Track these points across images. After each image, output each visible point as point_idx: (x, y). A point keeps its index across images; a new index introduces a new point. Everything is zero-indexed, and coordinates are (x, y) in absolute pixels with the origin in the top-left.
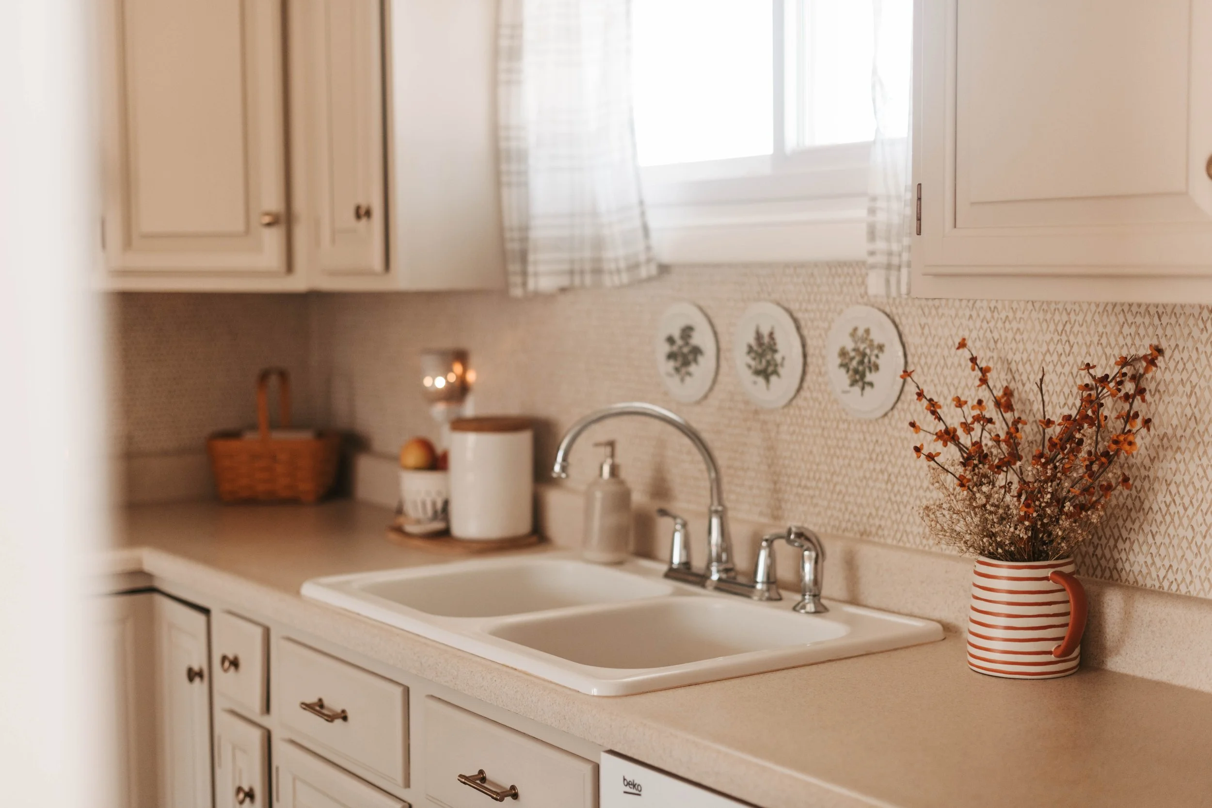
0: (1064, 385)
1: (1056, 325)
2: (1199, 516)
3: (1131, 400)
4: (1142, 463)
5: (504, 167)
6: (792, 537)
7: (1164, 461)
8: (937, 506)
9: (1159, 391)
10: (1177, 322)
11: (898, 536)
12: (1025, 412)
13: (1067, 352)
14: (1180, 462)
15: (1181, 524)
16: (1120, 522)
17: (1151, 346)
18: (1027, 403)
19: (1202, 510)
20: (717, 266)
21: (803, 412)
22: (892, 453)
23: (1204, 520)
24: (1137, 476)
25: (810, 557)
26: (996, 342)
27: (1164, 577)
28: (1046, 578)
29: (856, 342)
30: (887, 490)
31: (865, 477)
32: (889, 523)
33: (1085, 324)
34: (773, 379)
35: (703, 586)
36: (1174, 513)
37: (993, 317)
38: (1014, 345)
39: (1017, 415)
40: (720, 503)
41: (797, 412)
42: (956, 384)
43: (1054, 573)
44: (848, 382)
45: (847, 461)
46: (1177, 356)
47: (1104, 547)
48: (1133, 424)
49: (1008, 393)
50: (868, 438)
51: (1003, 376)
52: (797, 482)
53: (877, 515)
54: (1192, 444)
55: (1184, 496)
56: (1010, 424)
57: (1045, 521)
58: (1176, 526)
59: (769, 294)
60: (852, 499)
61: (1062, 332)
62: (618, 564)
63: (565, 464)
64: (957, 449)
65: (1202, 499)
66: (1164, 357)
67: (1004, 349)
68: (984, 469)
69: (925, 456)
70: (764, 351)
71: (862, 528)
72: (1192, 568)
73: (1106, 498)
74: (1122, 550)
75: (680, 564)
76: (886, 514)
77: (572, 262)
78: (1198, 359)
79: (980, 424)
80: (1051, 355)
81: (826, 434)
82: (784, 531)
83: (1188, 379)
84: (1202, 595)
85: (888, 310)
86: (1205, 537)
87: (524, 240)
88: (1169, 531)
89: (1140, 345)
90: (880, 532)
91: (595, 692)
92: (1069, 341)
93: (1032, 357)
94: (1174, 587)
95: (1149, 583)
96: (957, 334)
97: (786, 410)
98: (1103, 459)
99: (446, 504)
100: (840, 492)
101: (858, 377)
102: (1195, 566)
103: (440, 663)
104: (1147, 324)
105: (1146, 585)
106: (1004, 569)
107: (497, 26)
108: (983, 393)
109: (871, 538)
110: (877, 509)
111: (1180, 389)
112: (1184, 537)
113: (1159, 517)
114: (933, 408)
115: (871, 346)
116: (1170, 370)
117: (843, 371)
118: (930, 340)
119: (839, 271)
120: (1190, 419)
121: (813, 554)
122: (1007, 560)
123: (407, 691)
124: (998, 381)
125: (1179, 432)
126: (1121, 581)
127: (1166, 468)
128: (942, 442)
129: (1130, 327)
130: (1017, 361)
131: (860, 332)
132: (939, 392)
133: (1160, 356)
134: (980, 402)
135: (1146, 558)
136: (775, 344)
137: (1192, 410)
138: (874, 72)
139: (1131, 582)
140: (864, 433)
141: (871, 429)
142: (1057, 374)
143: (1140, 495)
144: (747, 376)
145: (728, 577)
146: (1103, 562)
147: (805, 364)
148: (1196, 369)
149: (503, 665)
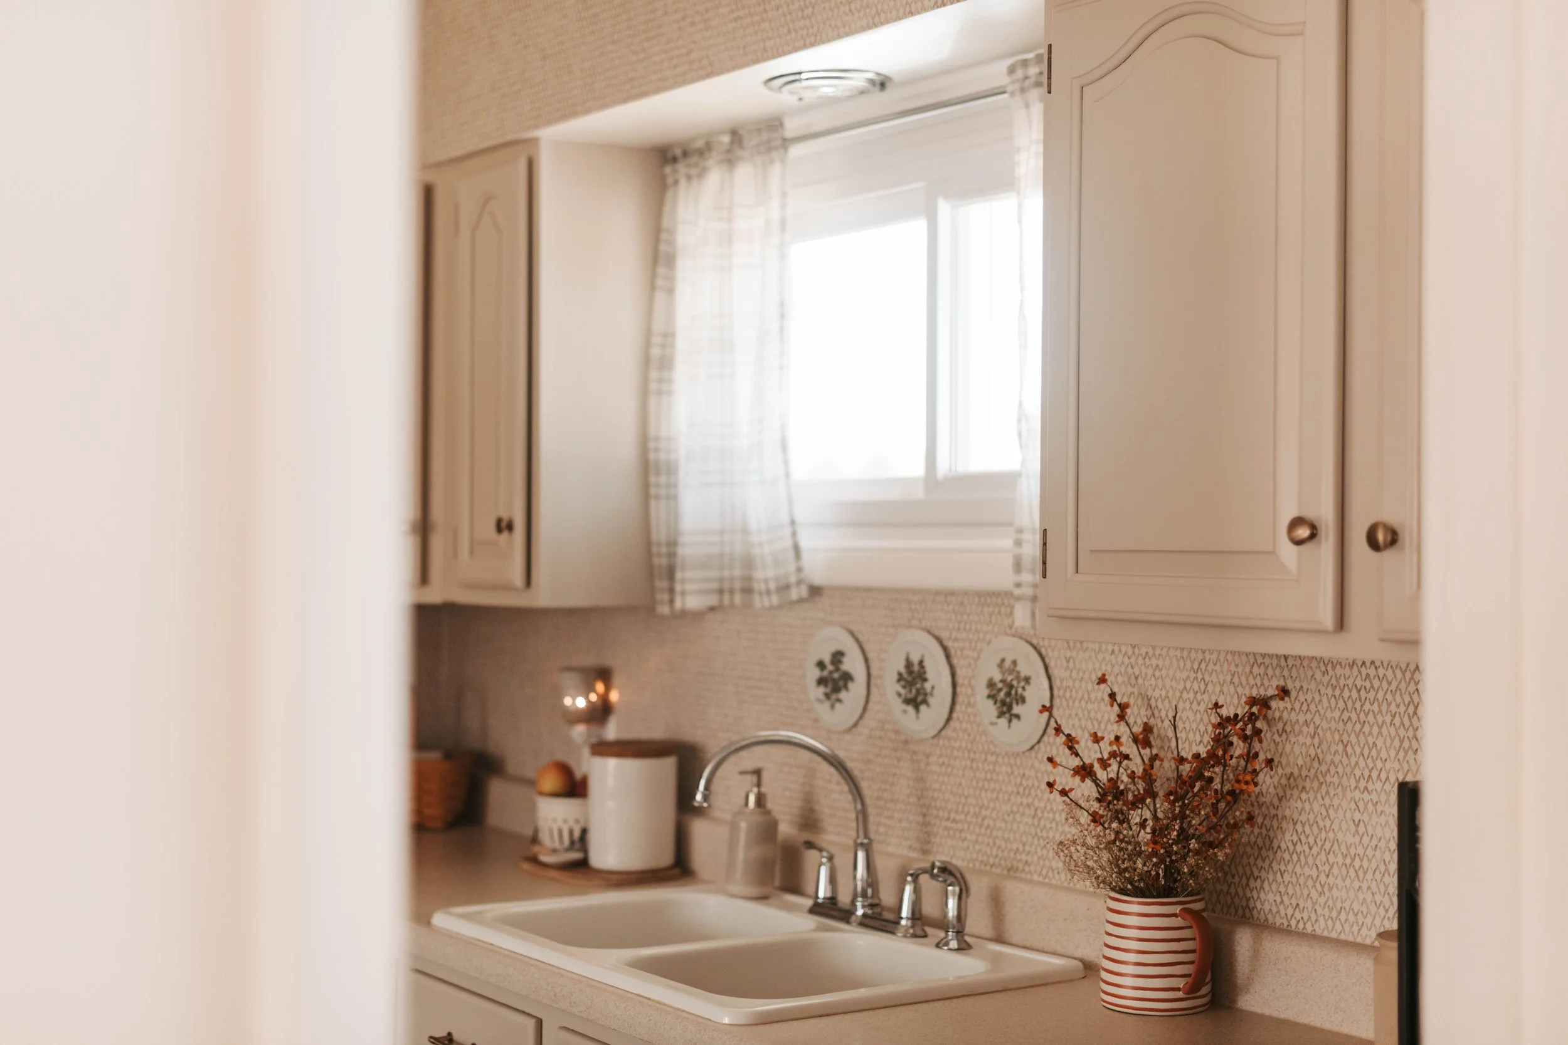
0: (1200, 723)
1: (1192, 663)
2: (1323, 856)
3: (1249, 741)
4: (1271, 801)
5: (652, 479)
6: (935, 871)
7: (1291, 800)
8: (1071, 842)
9: (1286, 732)
10: (1301, 664)
11: (1044, 872)
12: (1164, 749)
13: (1203, 690)
14: (1305, 801)
15: (1307, 863)
16: (1252, 861)
17: (1277, 687)
18: (1166, 739)
19: (1325, 850)
20: (868, 590)
21: (953, 743)
22: (1038, 787)
23: (1327, 859)
24: (1266, 815)
25: (954, 892)
26: (1136, 678)
27: (1292, 916)
28: (1175, 915)
29: (1003, 674)
30: (1033, 825)
31: (1012, 812)
32: (1035, 858)
33: (1218, 664)
34: (923, 708)
35: (848, 922)
36: (1301, 852)
37: (1134, 653)
38: (1153, 682)
39: (1155, 752)
40: (866, 836)
41: (947, 742)
42: (1100, 719)
43: (1181, 910)
44: (995, 713)
45: (995, 795)
46: (1302, 698)
47: (1237, 885)
48: (1253, 764)
49: (1147, 729)
50: (1016, 773)
51: (1143, 712)
52: (946, 815)
53: (1024, 850)
54: (1316, 784)
55: (1309, 835)
56: (1147, 762)
57: (1174, 858)
58: (1303, 864)
59: (920, 621)
60: (1000, 834)
61: (1197, 671)
62: (763, 898)
63: (707, 792)
64: (1093, 785)
65: (1326, 838)
66: (1290, 698)
67: (1144, 685)
68: (1119, 805)
69: (1058, 792)
70: (914, 679)
71: (1009, 864)
72: (1317, 907)
73: (1232, 836)
74: (1253, 888)
75: (824, 898)
76: (1032, 849)
77: (721, 580)
78: (1320, 701)
79: (1117, 761)
80: (1188, 693)
81: (974, 765)
82: (928, 865)
83: (1312, 719)
84: (1326, 934)
85: (1035, 642)
86: (1328, 876)
87: (672, 555)
88: (1295, 870)
89: (1269, 686)
90: (1027, 869)
91: (726, 1021)
92: (1204, 680)
93: (1170, 694)
94: (1301, 925)
95: (1278, 921)
96: (1100, 669)
97: (935, 741)
98: (1229, 798)
99: (584, 832)
100: (988, 826)
101: (1005, 709)
102: (1320, 906)
103: (574, 992)
104: (1275, 665)
105: (1275, 923)
106: (1134, 906)
107: (648, 334)
108: (1123, 730)
109: (1018, 875)
110: (1024, 844)
111: (1305, 729)
112: (1309, 876)
113: (1287, 856)
114: (1071, 743)
115: (1018, 678)
116: (1295, 710)
117: (991, 702)
118: (1074, 674)
119: (989, 600)
120: (1314, 759)
121: (957, 889)
122: (1137, 897)
123: (539, 1023)
124: (1137, 717)
125: (1304, 772)
126: (1253, 919)
127: (1294, 806)
128: (1080, 778)
129: (1259, 667)
130: (1156, 697)
131: (1007, 664)
132: (1083, 726)
133: (1287, 696)
134: (1117, 738)
135: (1275, 896)
136: (925, 673)
137: (1315, 750)
138: (1020, 404)
139: (1262, 921)
140: (1010, 765)
141: (1018, 762)
142: (1193, 711)
143: (1269, 833)
144: (897, 705)
145: (873, 913)
146: (1237, 901)
147: (954, 694)
148: (1318, 711)
149: (638, 995)
